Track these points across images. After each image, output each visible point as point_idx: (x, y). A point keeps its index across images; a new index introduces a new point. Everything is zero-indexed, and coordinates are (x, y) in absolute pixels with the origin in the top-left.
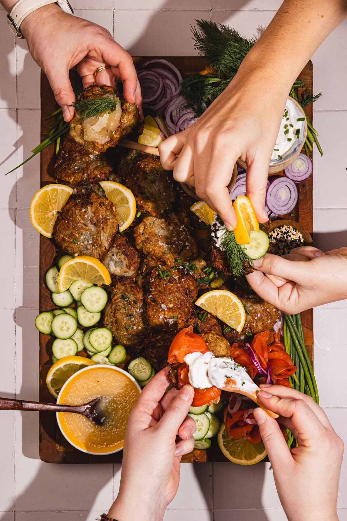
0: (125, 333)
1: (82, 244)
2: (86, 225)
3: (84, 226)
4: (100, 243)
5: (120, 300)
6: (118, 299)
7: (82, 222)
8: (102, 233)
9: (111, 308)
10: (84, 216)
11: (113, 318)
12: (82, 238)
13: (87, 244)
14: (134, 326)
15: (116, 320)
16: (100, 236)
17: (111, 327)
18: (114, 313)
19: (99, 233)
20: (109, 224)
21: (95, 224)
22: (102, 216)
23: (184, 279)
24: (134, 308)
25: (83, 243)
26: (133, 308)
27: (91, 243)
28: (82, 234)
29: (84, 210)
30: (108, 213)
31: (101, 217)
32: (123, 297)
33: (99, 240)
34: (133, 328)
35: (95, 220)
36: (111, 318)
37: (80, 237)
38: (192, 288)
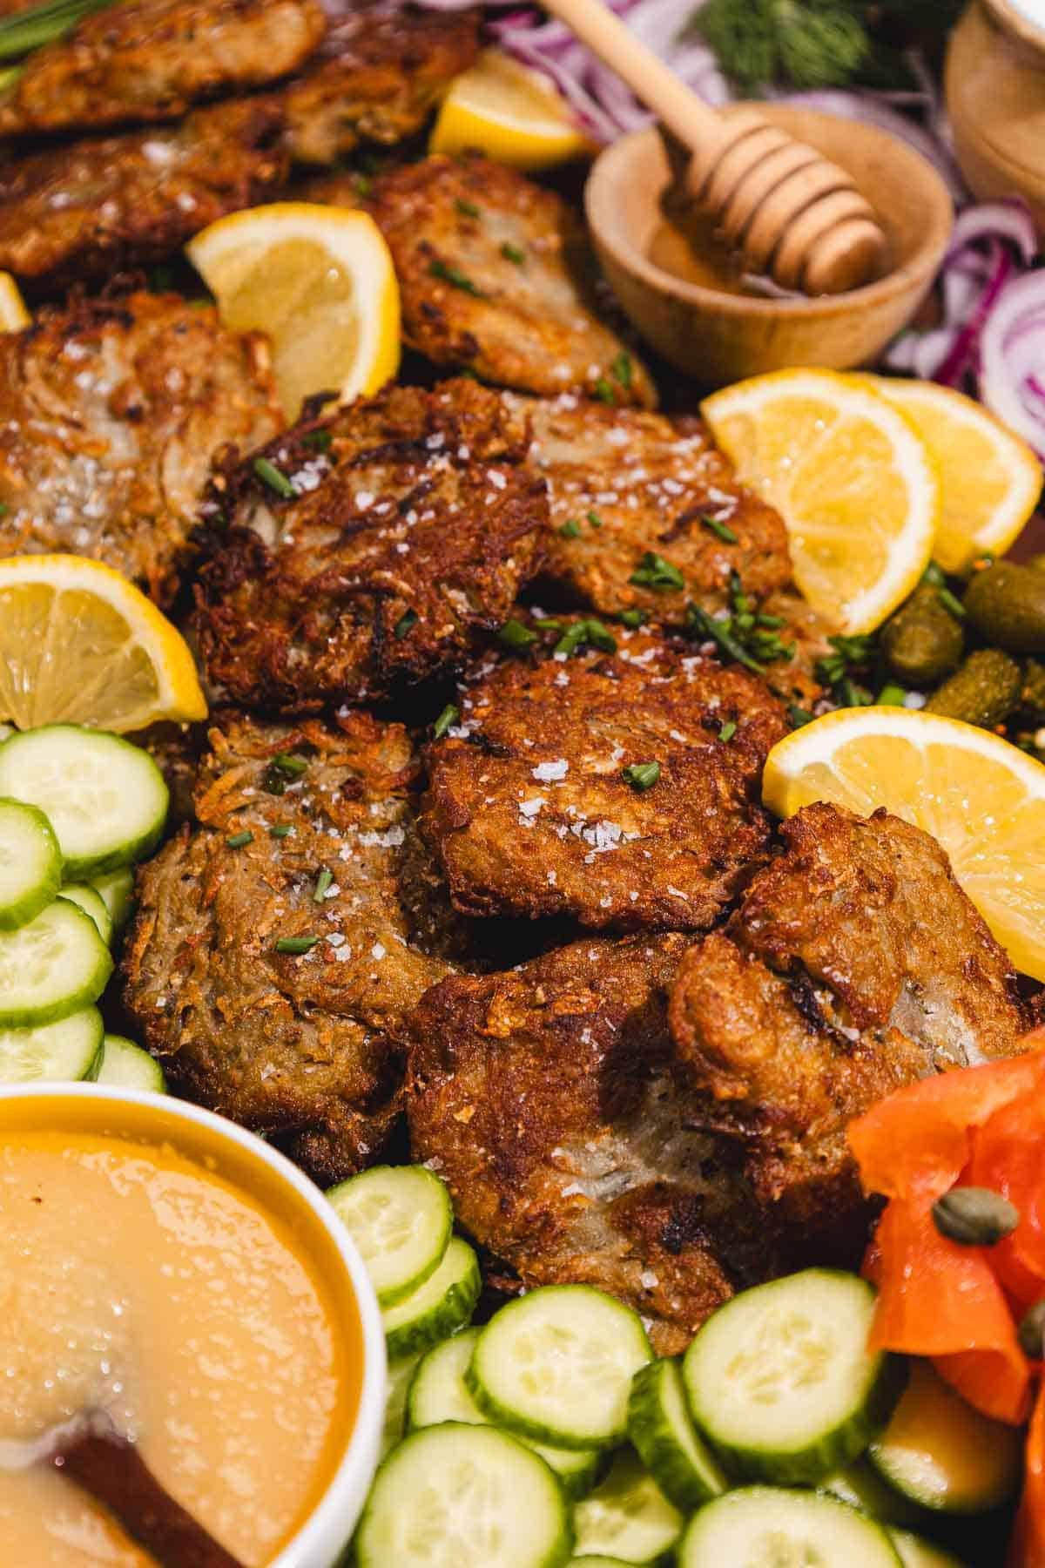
0: (270, 1001)
1: (39, 523)
2: (77, 425)
3: (63, 432)
4: (155, 501)
5: (250, 791)
6: (238, 786)
7: (59, 408)
8: (174, 454)
9: (187, 858)
10: (69, 379)
11: (190, 913)
12: (45, 486)
13: (74, 525)
14: (336, 939)
15: (215, 926)
16: (161, 469)
17: (177, 980)
18: (204, 879)
19: (151, 455)
20: (221, 409)
21: (134, 417)
22: (187, 377)
23: (697, 660)
24: (342, 829)
25: (50, 516)
26: (333, 832)
27: (99, 520)
28: (44, 473)
29: (74, 351)
30: (225, 371)
31: (174, 381)
32: (273, 780)
33: (153, 487)
34: (324, 949)
35: (136, 398)
36: (180, 920)
37: (31, 485)
38: (754, 711)
